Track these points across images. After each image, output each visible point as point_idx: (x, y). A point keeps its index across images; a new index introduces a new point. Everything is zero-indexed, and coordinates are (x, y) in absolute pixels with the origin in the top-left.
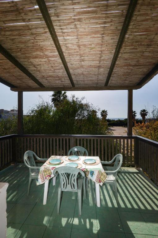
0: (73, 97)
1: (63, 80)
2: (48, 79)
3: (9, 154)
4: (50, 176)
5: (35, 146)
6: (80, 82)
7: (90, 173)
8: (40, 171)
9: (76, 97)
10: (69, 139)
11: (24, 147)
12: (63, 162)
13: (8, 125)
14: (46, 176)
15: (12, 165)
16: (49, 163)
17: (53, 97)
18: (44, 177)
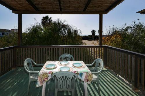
0: (58, 20)
1: (54, 6)
2: (43, 4)
3: (10, 61)
4: (47, 79)
5: (32, 54)
6: (66, 8)
7: (79, 74)
8: (39, 75)
9: (60, 20)
10: (58, 49)
11: (23, 55)
12: (57, 67)
13: (10, 39)
14: (44, 79)
15: (13, 69)
16: (46, 68)
17: (42, 21)
18: (43, 80)
